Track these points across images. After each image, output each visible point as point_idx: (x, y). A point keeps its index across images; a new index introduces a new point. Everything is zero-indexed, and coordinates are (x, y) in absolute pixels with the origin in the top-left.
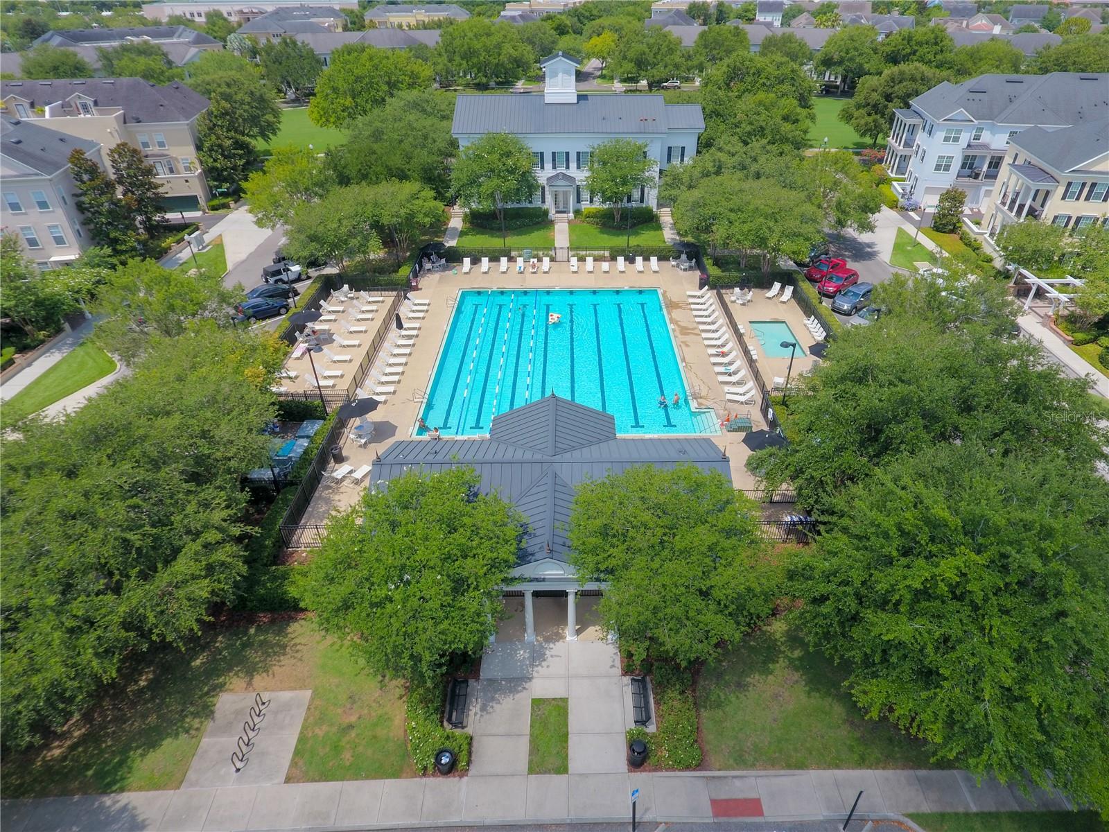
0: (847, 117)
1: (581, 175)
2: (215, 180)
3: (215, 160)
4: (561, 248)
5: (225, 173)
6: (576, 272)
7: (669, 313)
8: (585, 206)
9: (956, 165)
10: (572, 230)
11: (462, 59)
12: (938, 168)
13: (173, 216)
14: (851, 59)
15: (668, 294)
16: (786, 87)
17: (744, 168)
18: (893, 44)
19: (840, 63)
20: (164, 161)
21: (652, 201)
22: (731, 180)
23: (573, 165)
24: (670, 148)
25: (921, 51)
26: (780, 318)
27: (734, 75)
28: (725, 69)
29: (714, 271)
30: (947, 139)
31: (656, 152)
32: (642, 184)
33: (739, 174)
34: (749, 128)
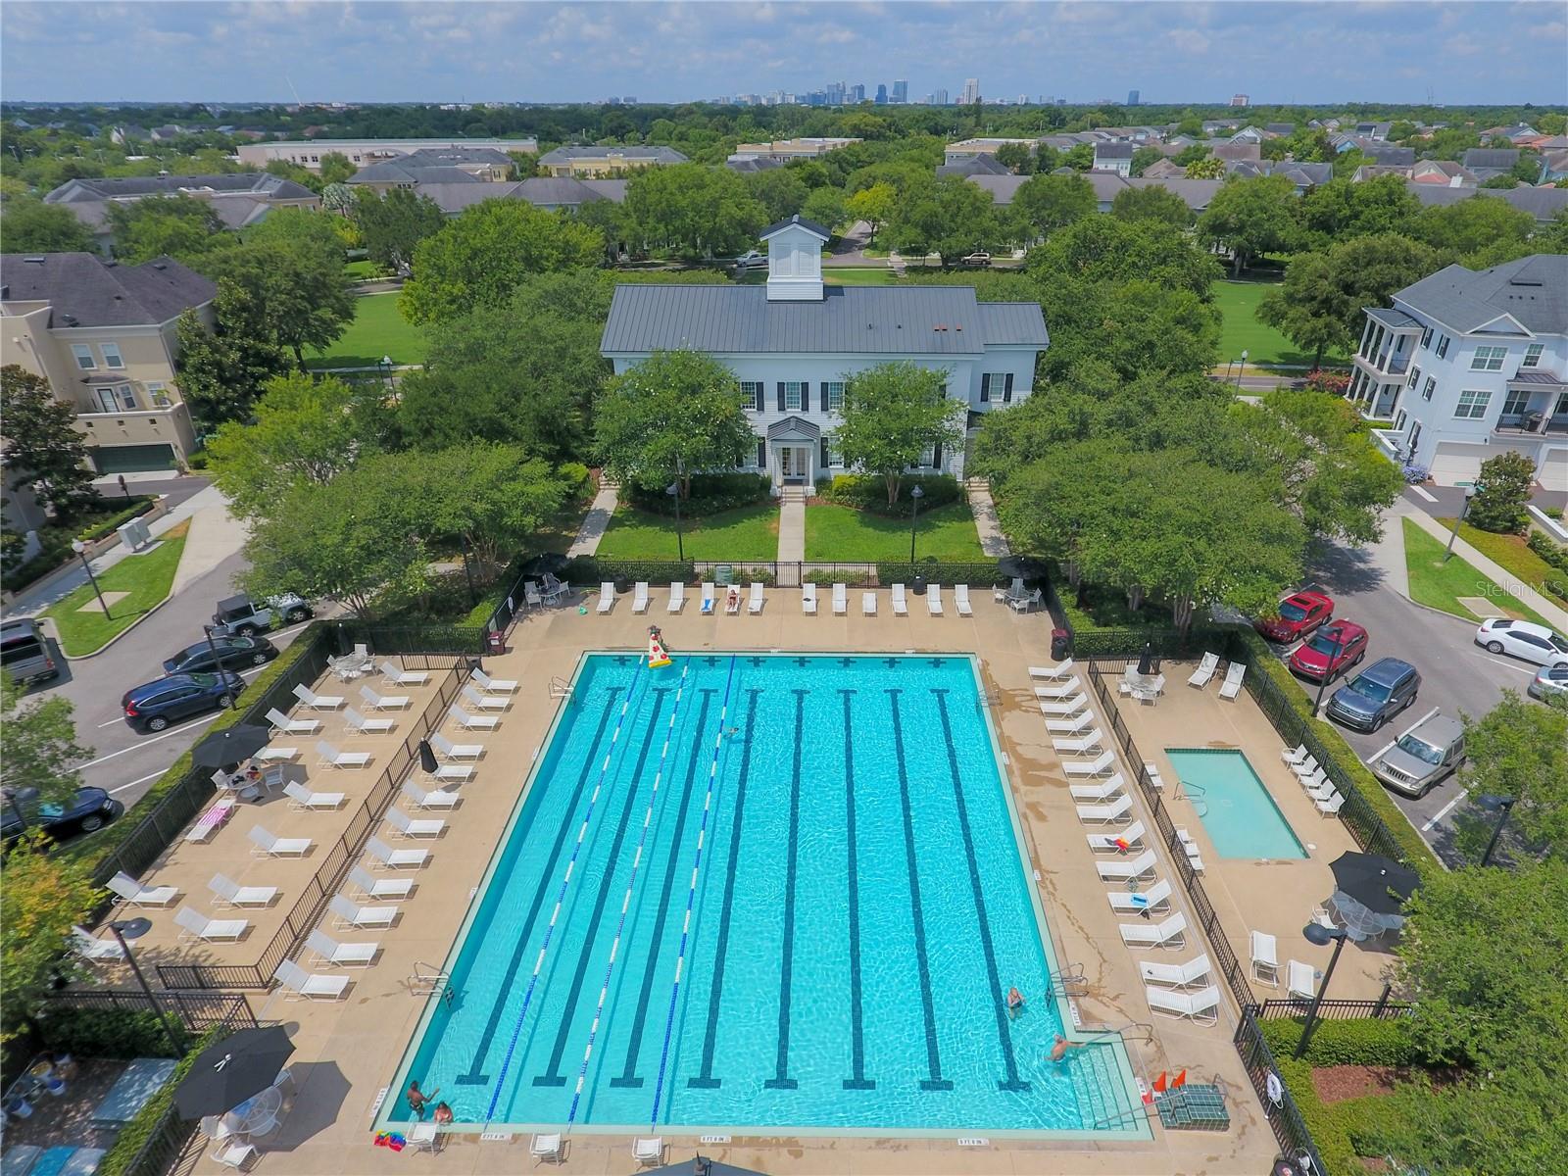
0: (1272, 315)
1: (829, 423)
2: (206, 418)
3: (206, 387)
4: (788, 564)
5: (223, 408)
6: (812, 614)
7: (997, 723)
8: (837, 472)
9: (1495, 409)
10: (810, 520)
11: (659, 221)
12: (1462, 411)
13: (107, 483)
14: (1256, 224)
15: (991, 669)
16: (1170, 270)
17: (1130, 423)
18: (1323, 202)
19: (1240, 230)
20: (117, 388)
21: (955, 464)
22: (1106, 451)
23: (815, 404)
24: (986, 377)
25: (1367, 214)
26: (1229, 741)
27: (1087, 249)
28: (1068, 240)
29: (1082, 624)
30: (1478, 364)
31: (961, 387)
32: (939, 441)
33: (1119, 439)
34: (1127, 346)
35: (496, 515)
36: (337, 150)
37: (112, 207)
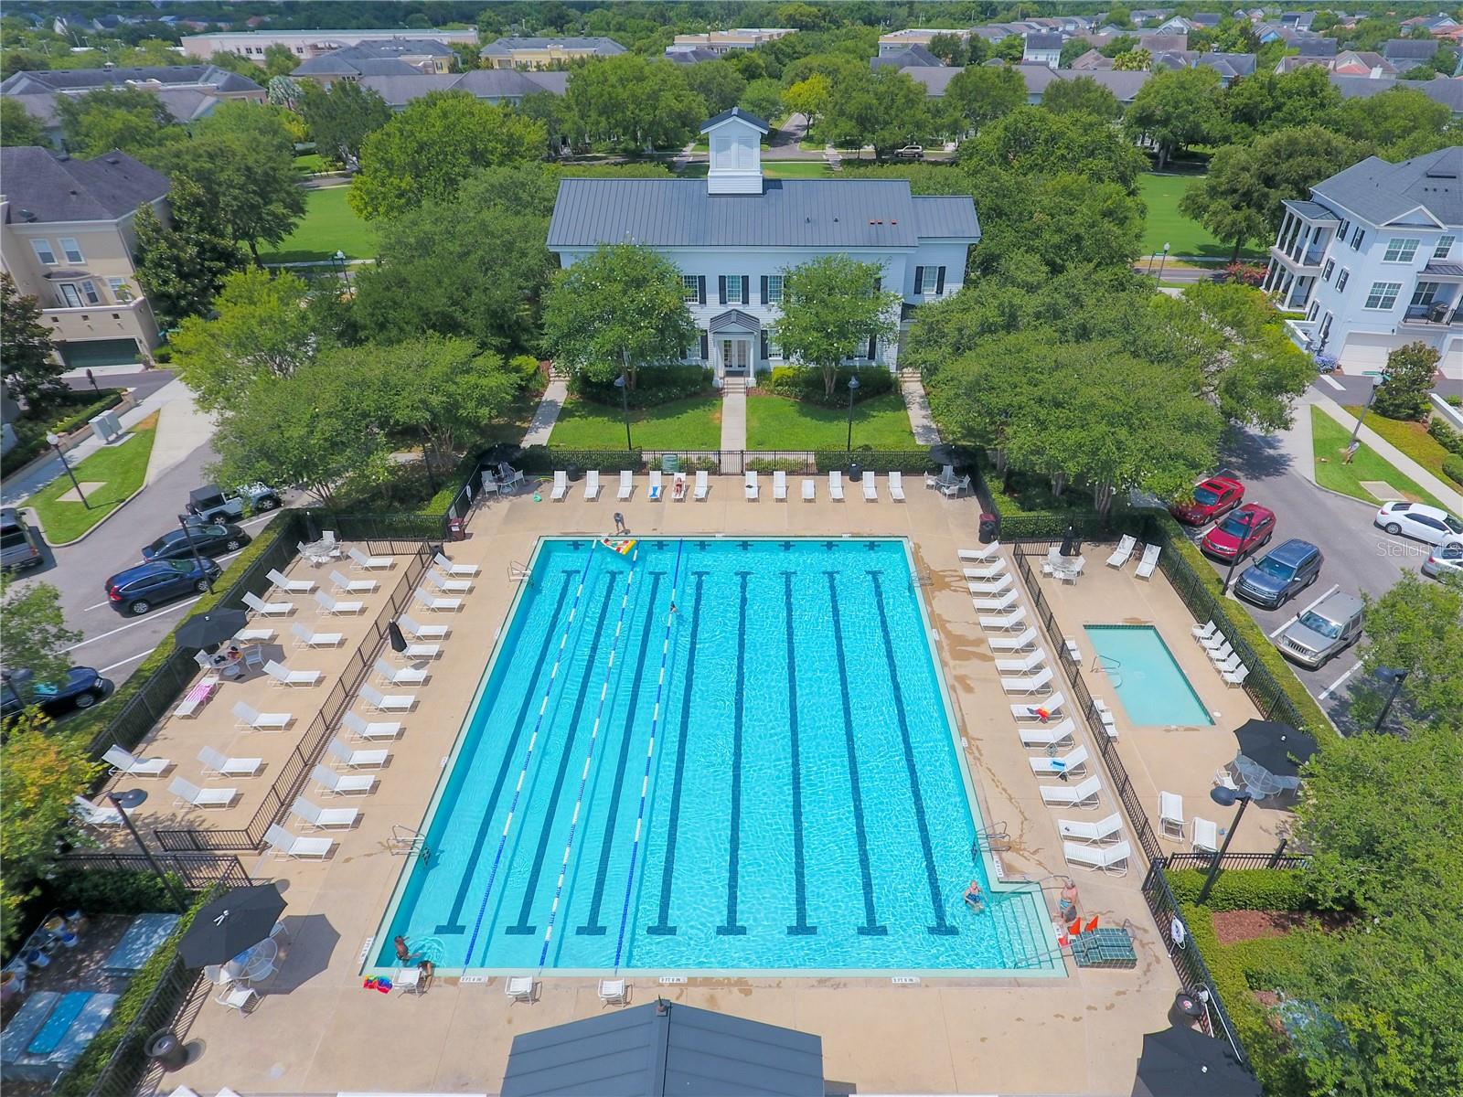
0: (1194, 208)
1: (768, 315)
2: (167, 313)
3: (166, 282)
4: (731, 452)
5: (183, 303)
6: (754, 500)
7: (928, 602)
8: (777, 364)
9: (1403, 300)
10: (751, 409)
11: (600, 114)
12: (1372, 302)
13: (76, 376)
14: (1181, 117)
15: (923, 552)
16: (1098, 163)
17: (1057, 315)
18: (1246, 94)
19: (1165, 122)
20: (79, 284)
21: (889, 356)
22: (1035, 343)
23: (755, 297)
24: (920, 270)
25: (1289, 105)
26: (1144, 618)
27: (1018, 142)
28: (999, 132)
29: (1008, 509)
30: (1390, 256)
31: (896, 280)
32: (873, 333)
33: (1047, 331)
34: (1056, 239)
35: (452, 407)
36: (280, 41)
37: (61, 99)
